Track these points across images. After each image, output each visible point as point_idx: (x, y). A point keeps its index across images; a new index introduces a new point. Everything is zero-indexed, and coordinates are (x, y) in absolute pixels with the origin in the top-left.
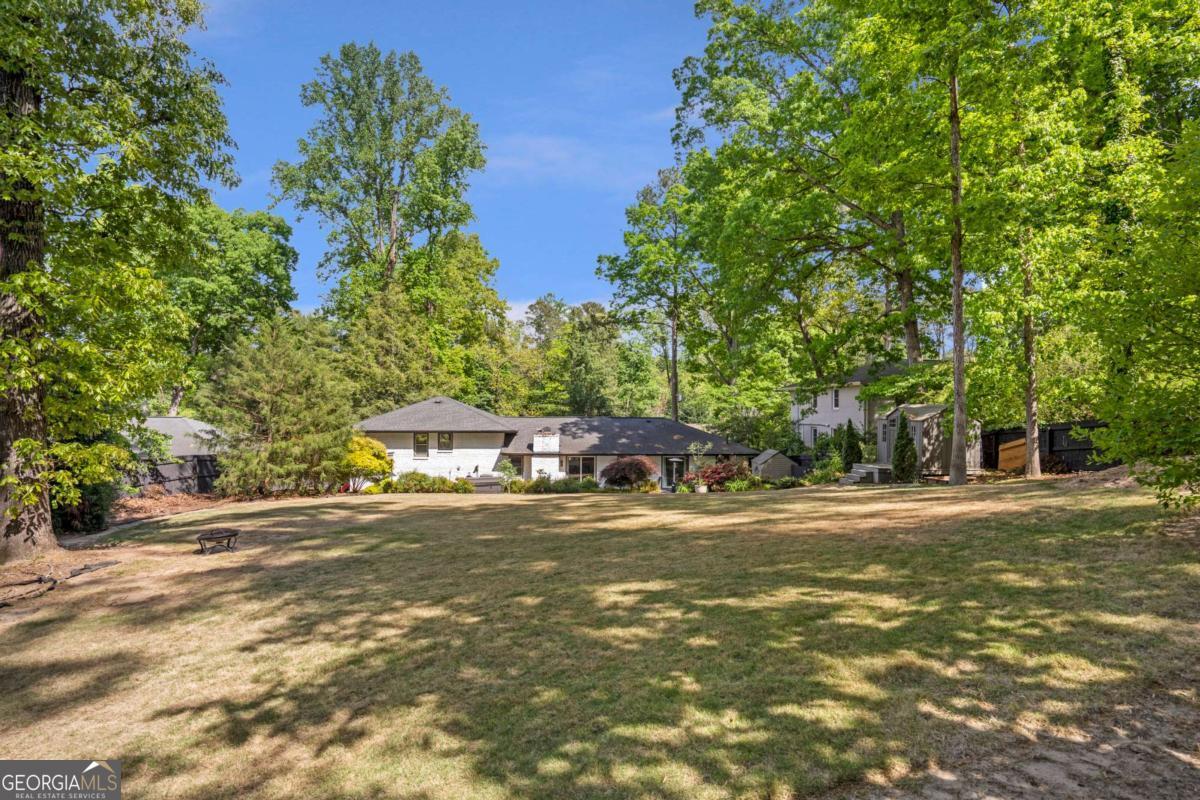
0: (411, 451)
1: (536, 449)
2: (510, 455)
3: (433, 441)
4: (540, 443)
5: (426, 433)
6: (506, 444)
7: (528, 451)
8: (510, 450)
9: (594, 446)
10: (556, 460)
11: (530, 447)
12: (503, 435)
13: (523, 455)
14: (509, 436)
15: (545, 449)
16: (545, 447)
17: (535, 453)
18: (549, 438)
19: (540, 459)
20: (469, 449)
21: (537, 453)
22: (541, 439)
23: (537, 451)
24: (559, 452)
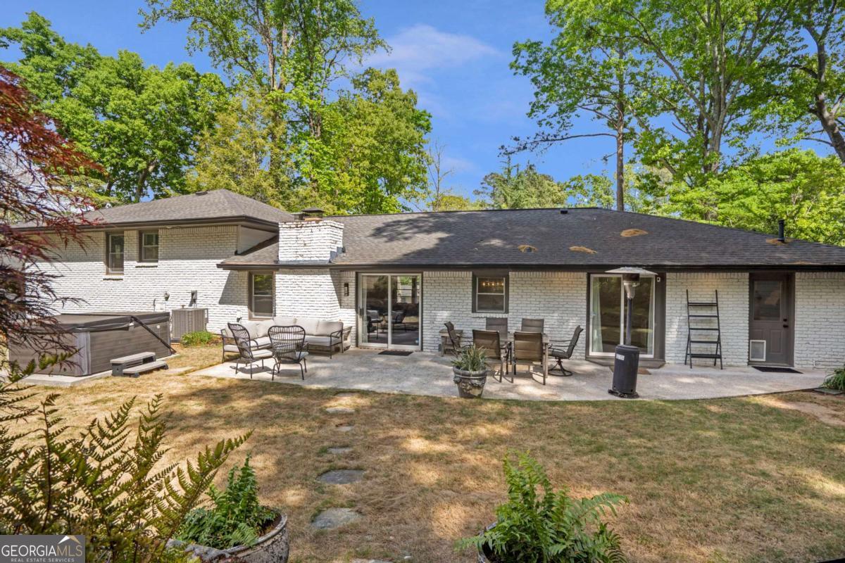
1: (285, 256)
3: (130, 244)
4: (292, 243)
5: (121, 230)
6: (250, 251)
10: (327, 280)
12: (241, 231)
15: (302, 256)
16: (302, 250)
17: (280, 263)
18: (309, 230)
19: (291, 277)
20: (183, 259)
21: (285, 263)
22: (294, 232)
23: (285, 259)
24: (330, 262)
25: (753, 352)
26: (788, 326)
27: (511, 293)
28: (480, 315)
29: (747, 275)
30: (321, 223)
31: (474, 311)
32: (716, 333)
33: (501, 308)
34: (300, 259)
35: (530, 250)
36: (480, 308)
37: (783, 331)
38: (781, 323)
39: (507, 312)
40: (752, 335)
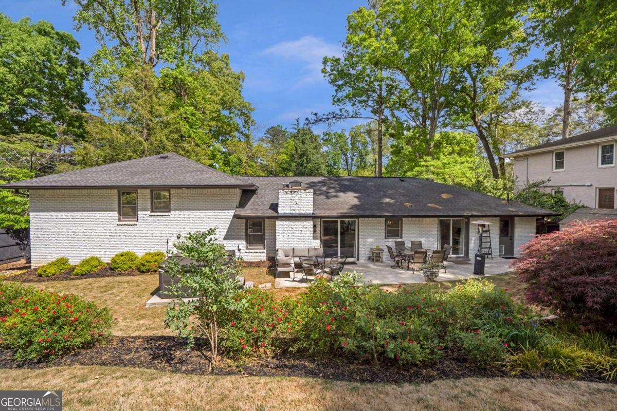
0: (115, 214)
1: (282, 210)
2: (247, 218)
3: (143, 199)
4: (287, 202)
5: (135, 189)
6: (242, 205)
7: (272, 213)
8: (247, 211)
9: (355, 206)
10: (309, 224)
11: (274, 207)
12: (238, 192)
13: (264, 218)
14: (248, 193)
15: (294, 210)
16: (295, 207)
17: (280, 215)
18: (299, 195)
19: (287, 223)
20: (192, 210)
21: (282, 215)
22: (289, 196)
23: (283, 212)
24: (313, 214)
25: (500, 251)
26: (512, 239)
27: (403, 228)
28: (389, 240)
29: (499, 218)
30: (307, 191)
31: (385, 238)
32: (489, 244)
33: (398, 236)
34: (293, 212)
35: (411, 206)
36: (388, 236)
37: (510, 241)
38: (509, 237)
39: (401, 238)
40: (501, 244)
